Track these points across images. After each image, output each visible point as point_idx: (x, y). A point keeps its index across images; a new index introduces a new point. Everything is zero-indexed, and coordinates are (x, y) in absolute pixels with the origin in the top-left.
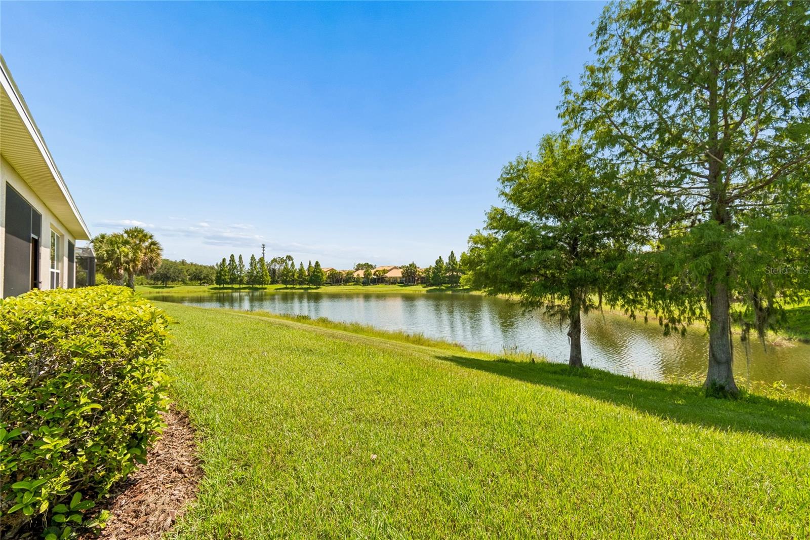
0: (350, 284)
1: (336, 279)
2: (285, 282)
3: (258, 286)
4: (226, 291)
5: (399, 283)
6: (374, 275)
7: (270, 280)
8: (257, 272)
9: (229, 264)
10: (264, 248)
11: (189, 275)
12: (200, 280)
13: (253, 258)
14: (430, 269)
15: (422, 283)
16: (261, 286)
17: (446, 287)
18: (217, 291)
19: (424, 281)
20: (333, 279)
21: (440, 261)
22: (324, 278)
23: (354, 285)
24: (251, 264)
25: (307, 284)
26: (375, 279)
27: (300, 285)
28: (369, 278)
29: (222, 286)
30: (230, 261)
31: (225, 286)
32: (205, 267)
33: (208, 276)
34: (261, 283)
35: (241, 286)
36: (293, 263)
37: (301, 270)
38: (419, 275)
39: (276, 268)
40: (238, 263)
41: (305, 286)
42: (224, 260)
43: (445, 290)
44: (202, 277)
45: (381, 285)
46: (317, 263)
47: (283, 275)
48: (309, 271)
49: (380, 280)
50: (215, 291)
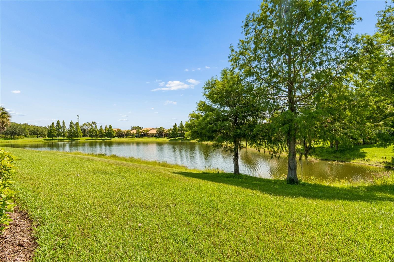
0: (129, 137)
1: (121, 134)
2: (91, 136)
3: (75, 138)
4: (54, 141)
5: (155, 136)
6: (142, 132)
7: (82, 135)
8: (74, 131)
9: (56, 126)
10: (78, 117)
11: (29, 132)
12: (37, 135)
13: (71, 123)
14: (170, 129)
15: (166, 136)
16: (76, 138)
17: (179, 139)
19: (168, 136)
20: (119, 134)
21: (175, 126)
22: (114, 134)
23: (131, 137)
24: (70, 126)
25: (105, 137)
26: (142, 134)
27: (100, 137)
28: (139, 134)
29: (51, 138)
30: (57, 124)
31: (54, 138)
32: (40, 127)
33: (42, 132)
35: (64, 138)
36: (96, 125)
37: (101, 130)
38: (165, 132)
39: (86, 128)
40: (62, 125)
41: (103, 138)
42: (53, 124)
43: (178, 140)
44: (38, 133)
45: (145, 138)
46: (110, 126)
47: (90, 132)
48: (105, 130)
49: (145, 135)
50: (47, 141)
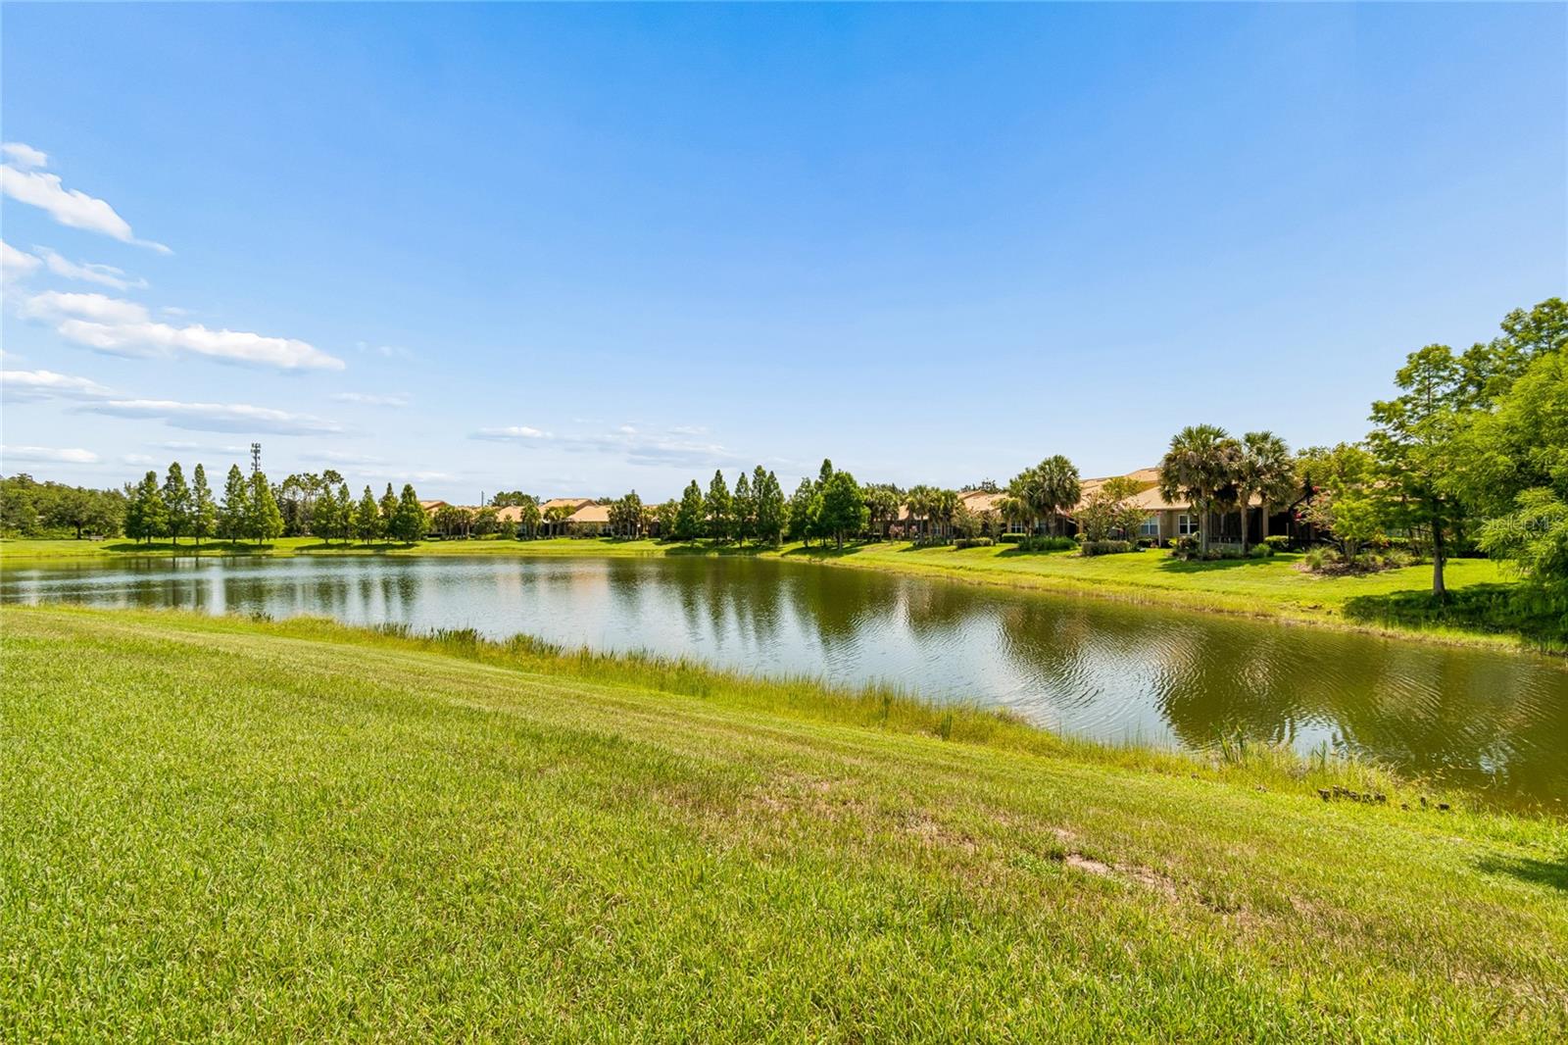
0: (489, 536)
1: (453, 525)
2: (317, 532)
3: (249, 542)
4: (155, 553)
5: (601, 535)
6: (545, 517)
7: (283, 527)
8: (247, 509)
9: (166, 487)
10: (256, 452)
11: (40, 514)
12: (78, 524)
13: (234, 473)
14: (670, 505)
15: (657, 535)
16: (257, 542)
17: (705, 544)
18: (129, 554)
19: (658, 532)
20: (447, 525)
21: (692, 491)
22: (426, 522)
23: (498, 538)
24: (230, 488)
25: (382, 537)
26: (547, 526)
27: (362, 537)
28: (533, 525)
29: (143, 541)
30: (169, 479)
31: (153, 540)
32: (92, 493)
33: (100, 515)
34: (257, 534)
35: (202, 541)
36: (345, 486)
37: (367, 505)
38: (646, 518)
39: (297, 498)
40: (191, 485)
41: (377, 542)
42: (150, 477)
43: (705, 551)
44: (84, 517)
45: (561, 540)
46: (408, 488)
47: (318, 515)
48: (384, 504)
49: (558, 527)
50: (123, 554)
